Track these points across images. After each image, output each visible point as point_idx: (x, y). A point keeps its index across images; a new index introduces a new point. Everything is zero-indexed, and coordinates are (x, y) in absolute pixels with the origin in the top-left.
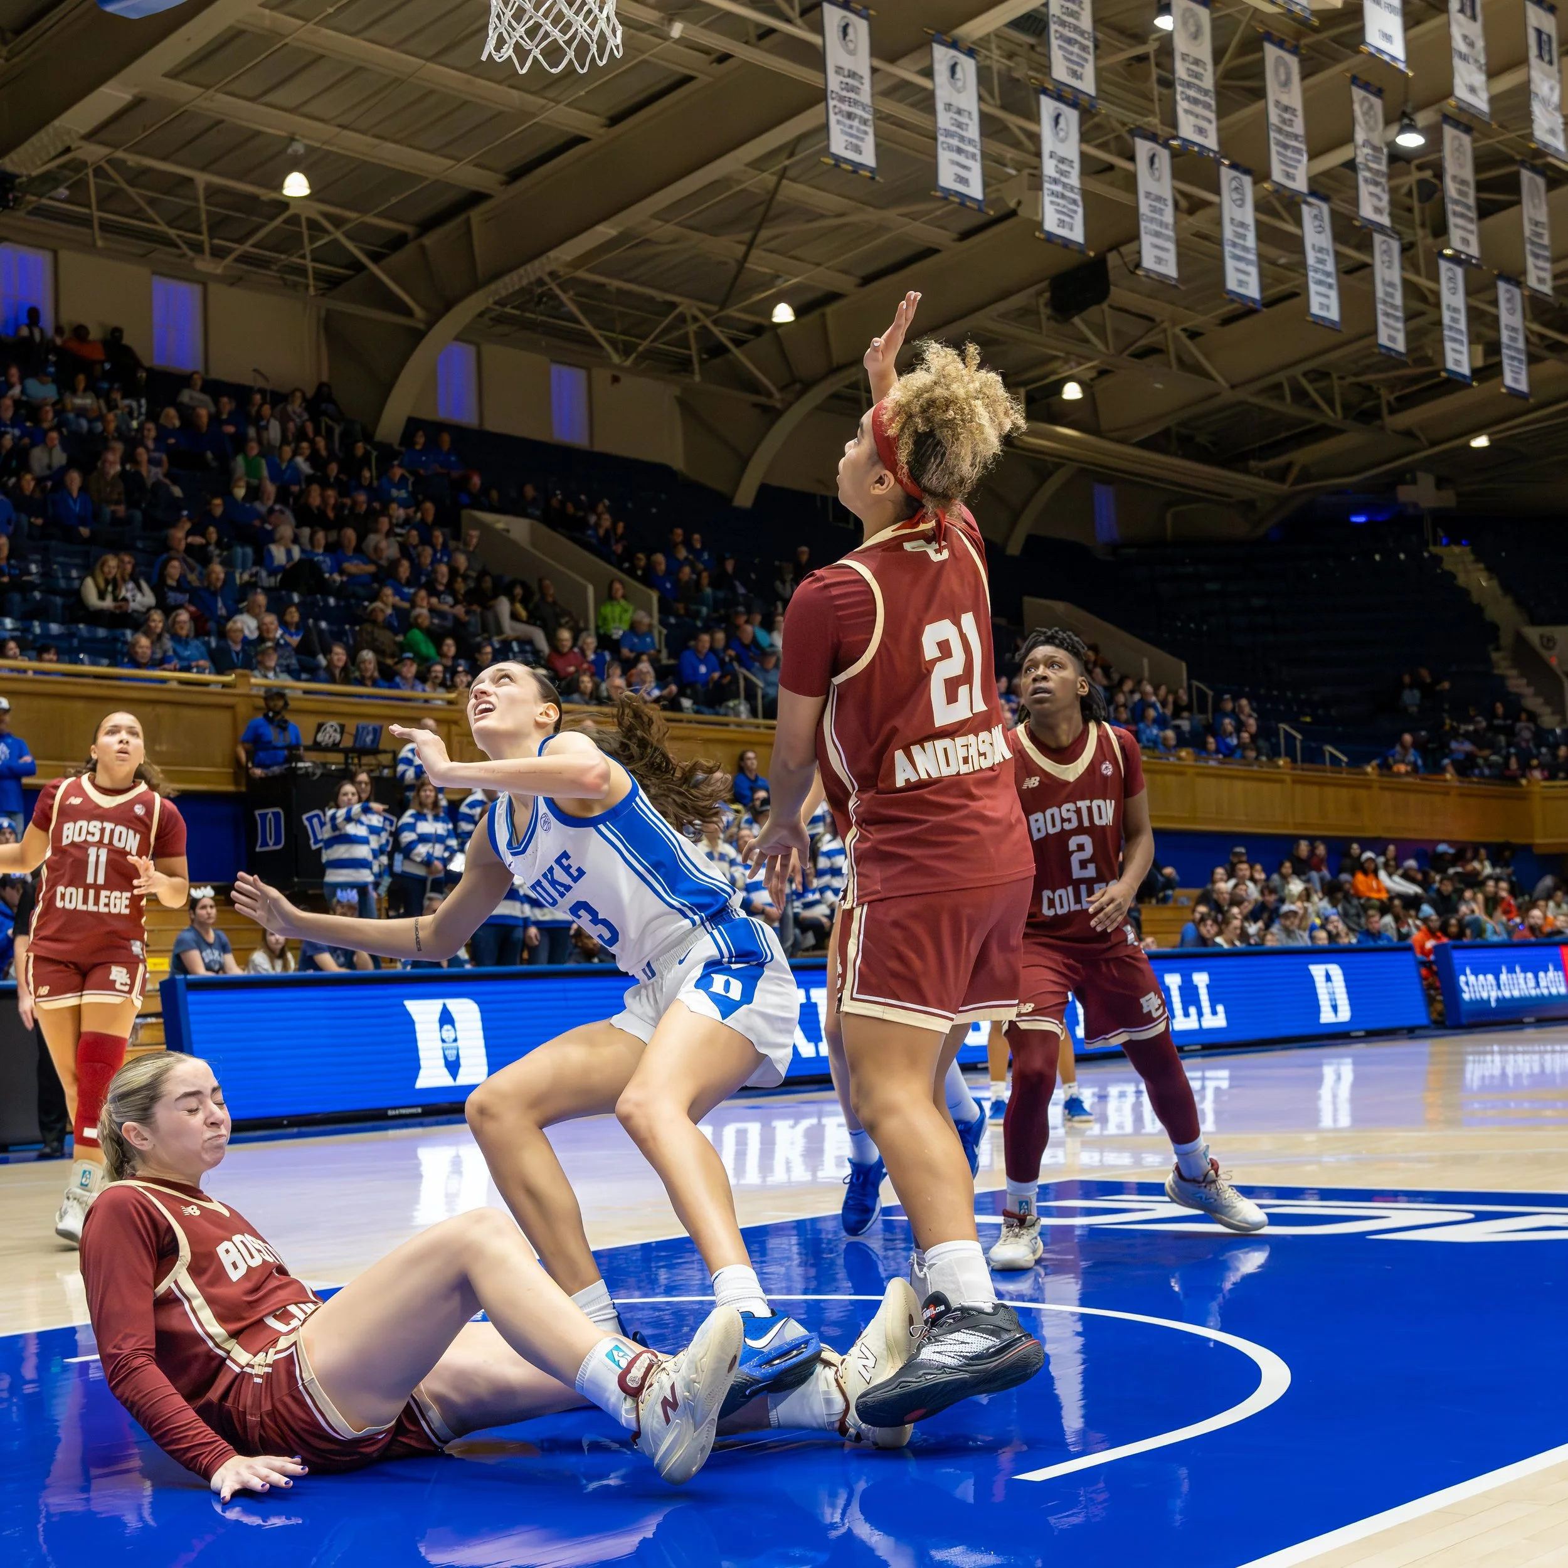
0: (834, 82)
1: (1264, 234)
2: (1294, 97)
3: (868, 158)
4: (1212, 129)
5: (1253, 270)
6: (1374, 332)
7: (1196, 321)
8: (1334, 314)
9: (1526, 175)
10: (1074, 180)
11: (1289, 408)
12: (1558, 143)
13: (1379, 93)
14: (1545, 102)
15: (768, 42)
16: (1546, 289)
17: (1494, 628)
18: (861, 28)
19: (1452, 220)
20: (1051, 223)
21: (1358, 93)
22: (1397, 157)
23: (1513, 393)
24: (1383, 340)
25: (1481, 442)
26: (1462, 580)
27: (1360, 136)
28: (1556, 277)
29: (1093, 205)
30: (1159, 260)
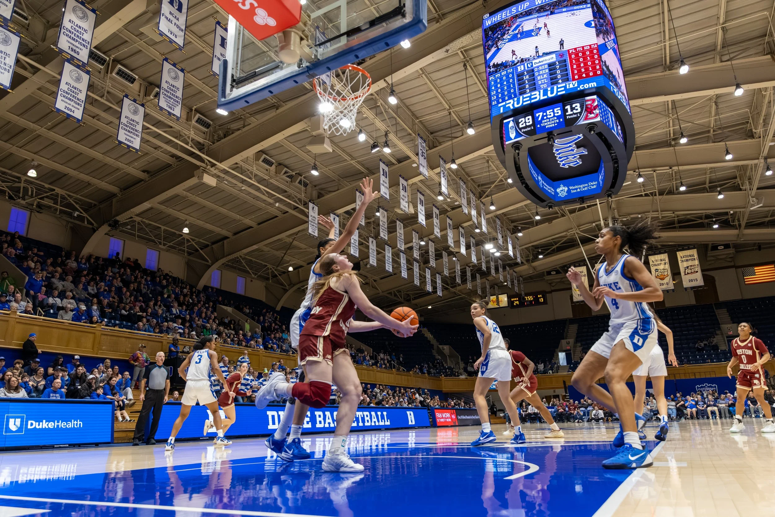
0: (310, 218)
1: (393, 259)
2: (402, 231)
3: (316, 234)
4: (387, 235)
5: (391, 266)
6: (414, 282)
7: (375, 278)
8: (406, 277)
9: (444, 252)
10: (357, 244)
11: (393, 297)
12: (452, 245)
13: (417, 233)
14: (450, 237)
15: (297, 210)
16: (447, 275)
17: (433, 345)
18: (316, 208)
19: (431, 259)
20: (352, 253)
21: (414, 232)
22: (420, 245)
23: (439, 296)
24: (415, 283)
25: (430, 307)
26: (426, 335)
27: (414, 241)
28: (449, 274)
29: (360, 251)
30: (373, 262)
